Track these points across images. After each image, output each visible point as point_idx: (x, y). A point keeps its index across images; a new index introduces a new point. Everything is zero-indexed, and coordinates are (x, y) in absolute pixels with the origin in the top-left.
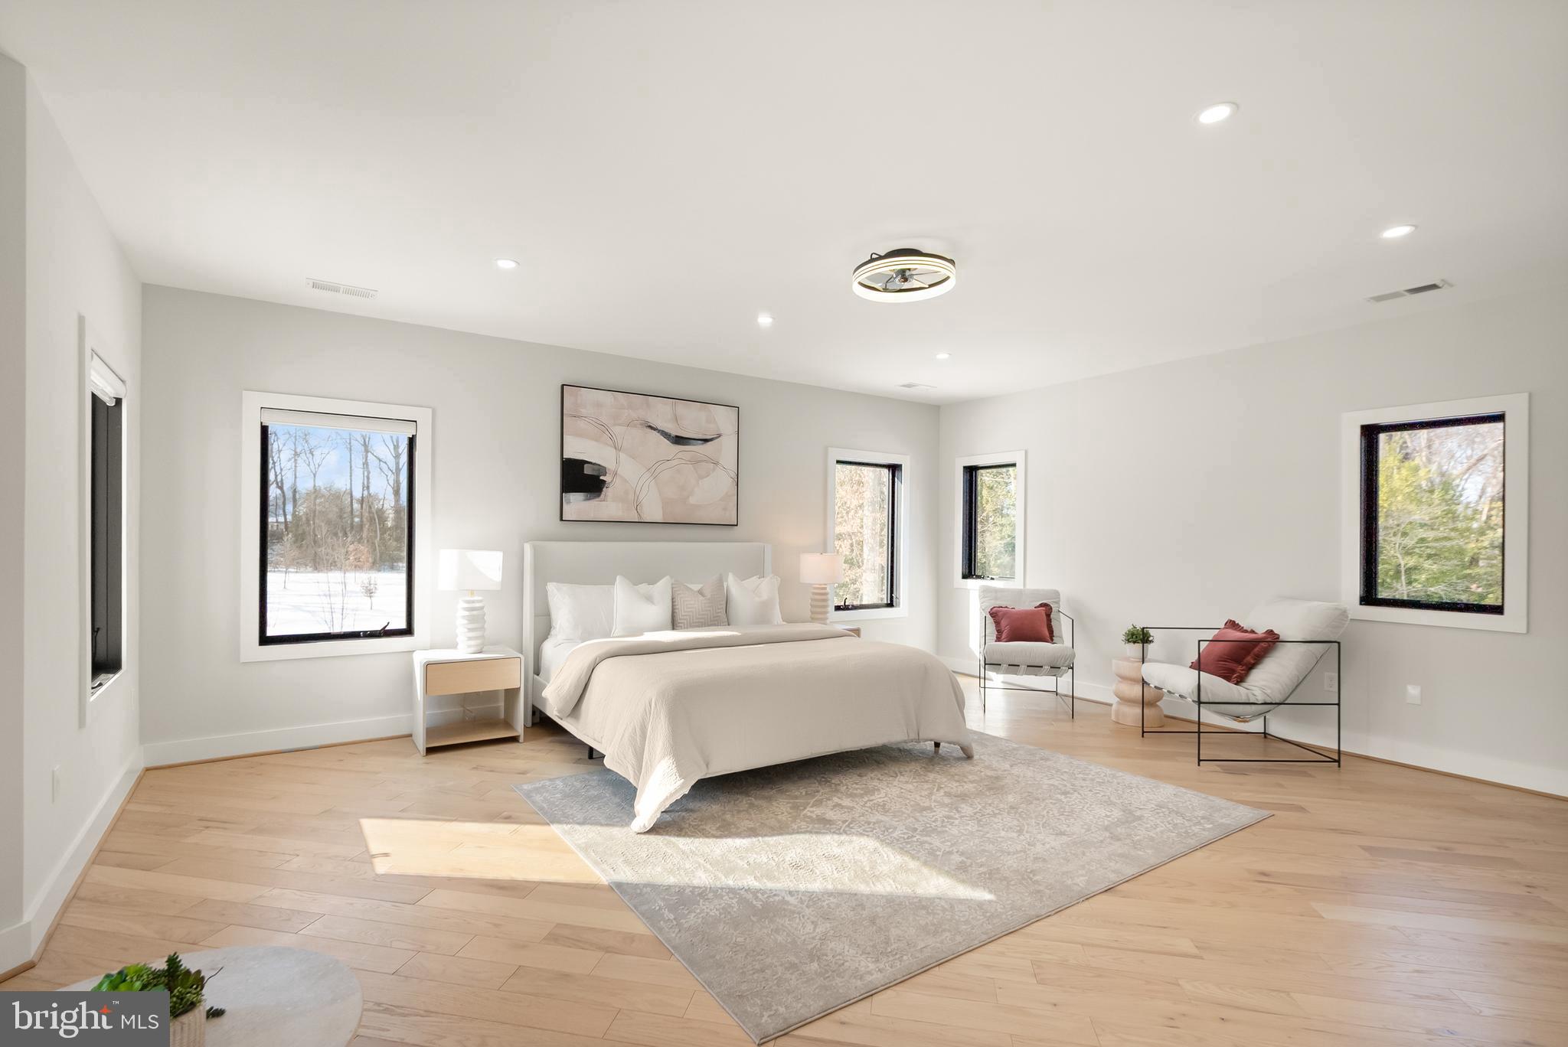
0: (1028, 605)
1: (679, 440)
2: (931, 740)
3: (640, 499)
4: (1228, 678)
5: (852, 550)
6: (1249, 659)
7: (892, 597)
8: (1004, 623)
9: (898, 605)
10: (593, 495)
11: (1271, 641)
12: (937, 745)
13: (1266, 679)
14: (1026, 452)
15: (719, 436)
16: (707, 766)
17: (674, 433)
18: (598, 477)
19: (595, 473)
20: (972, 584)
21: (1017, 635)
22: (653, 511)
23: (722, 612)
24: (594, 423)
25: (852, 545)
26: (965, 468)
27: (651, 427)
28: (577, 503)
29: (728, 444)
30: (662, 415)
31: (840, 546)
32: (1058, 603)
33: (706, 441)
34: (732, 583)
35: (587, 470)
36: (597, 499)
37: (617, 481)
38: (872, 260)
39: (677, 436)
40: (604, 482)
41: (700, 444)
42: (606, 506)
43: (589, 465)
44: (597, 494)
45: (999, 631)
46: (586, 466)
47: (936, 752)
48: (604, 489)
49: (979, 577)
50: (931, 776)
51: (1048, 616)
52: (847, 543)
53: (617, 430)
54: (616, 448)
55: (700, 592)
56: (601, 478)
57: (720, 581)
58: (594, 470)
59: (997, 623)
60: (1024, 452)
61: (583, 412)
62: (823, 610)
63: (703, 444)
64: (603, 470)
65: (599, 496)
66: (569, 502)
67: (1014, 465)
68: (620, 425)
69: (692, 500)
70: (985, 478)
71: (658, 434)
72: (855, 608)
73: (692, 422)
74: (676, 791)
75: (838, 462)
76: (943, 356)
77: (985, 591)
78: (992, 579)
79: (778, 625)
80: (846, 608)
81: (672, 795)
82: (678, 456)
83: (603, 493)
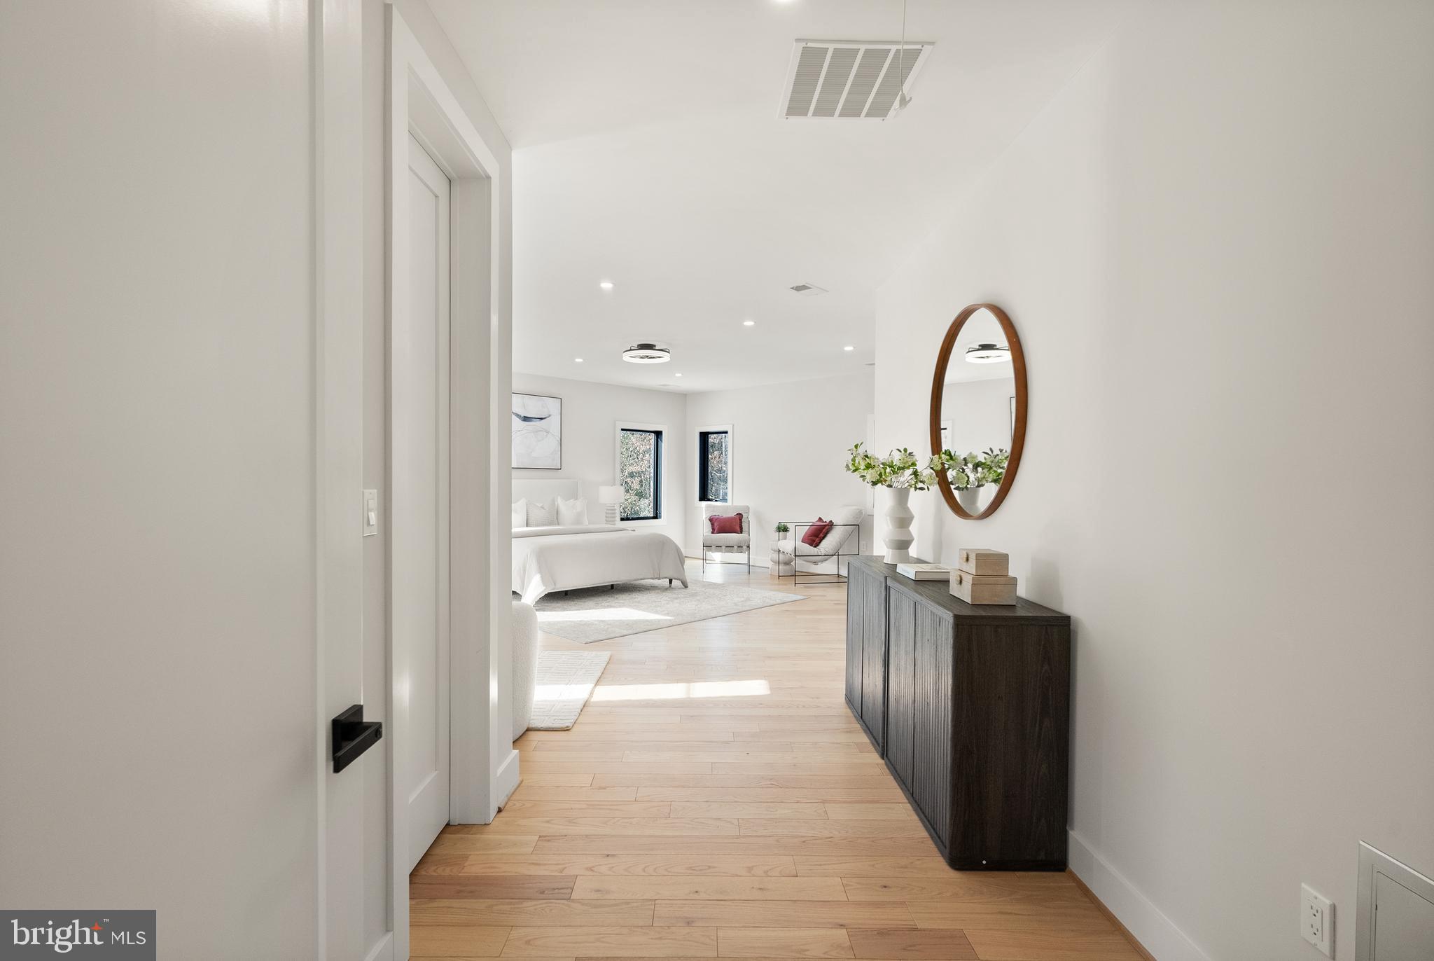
0: (732, 514)
1: (526, 419)
2: (666, 578)
4: (811, 545)
5: (642, 485)
6: (821, 535)
7: (657, 513)
8: (716, 524)
9: (660, 517)
11: (831, 526)
12: (671, 581)
13: (828, 544)
14: (733, 426)
15: (550, 416)
16: (555, 584)
17: (524, 415)
20: (704, 503)
21: (723, 529)
23: (555, 517)
25: (641, 481)
26: (701, 433)
29: (554, 421)
30: (517, 404)
31: (632, 482)
32: (748, 513)
33: (542, 419)
34: (560, 502)
38: (631, 350)
41: (539, 421)
45: (713, 529)
47: (670, 586)
49: (709, 500)
50: (664, 593)
51: (741, 520)
52: (637, 480)
55: (542, 507)
57: (554, 501)
59: (713, 525)
60: (731, 426)
62: (613, 519)
67: (726, 432)
69: (534, 455)
70: (712, 439)
72: (633, 519)
73: (533, 408)
74: (543, 592)
75: (622, 430)
76: (678, 375)
77: (708, 507)
78: (716, 501)
79: (586, 524)
80: (628, 519)
81: (540, 594)
82: (527, 428)
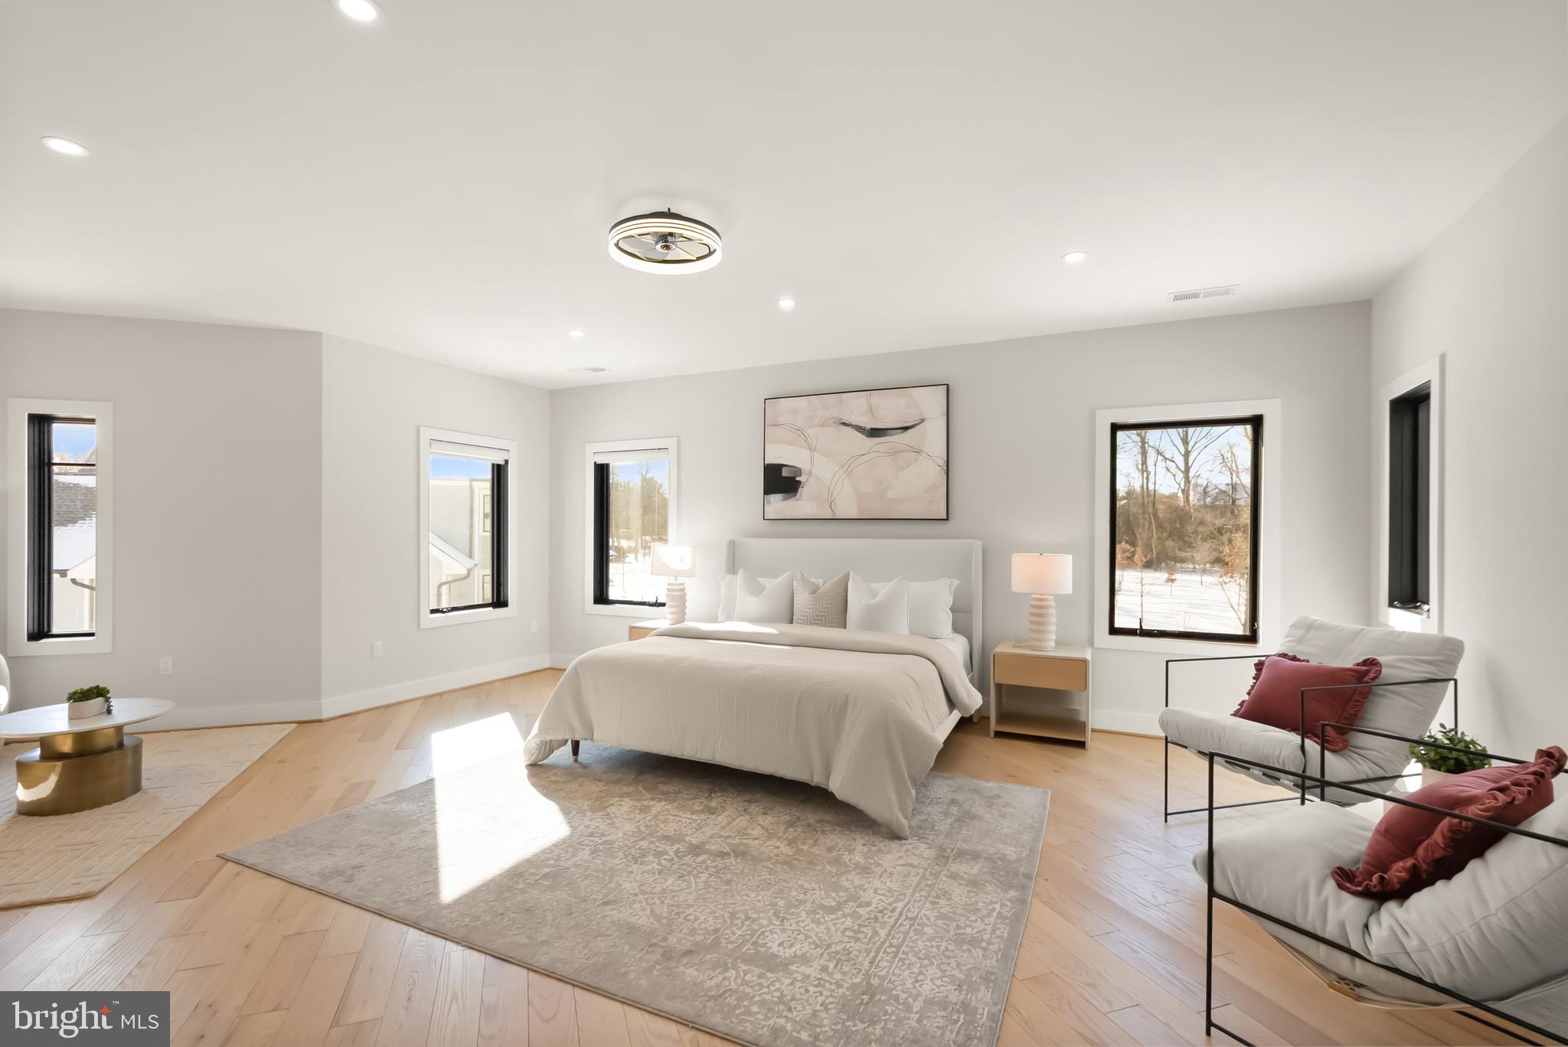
1: (875, 433)
3: (834, 496)
10: (790, 495)
15: (923, 421)
17: (869, 426)
18: (795, 478)
19: (792, 475)
22: (848, 508)
24: (792, 430)
27: (845, 424)
28: (778, 504)
29: (935, 427)
30: (857, 409)
33: (906, 428)
35: (785, 473)
36: (794, 499)
37: (812, 480)
39: (872, 429)
40: (800, 482)
41: (899, 433)
42: (802, 505)
43: (787, 468)
44: (793, 494)
46: (783, 469)
48: (800, 489)
53: (812, 432)
54: (810, 449)
56: (797, 479)
58: (790, 472)
61: (781, 420)
63: (902, 433)
64: (798, 471)
65: (795, 495)
66: (769, 503)
68: (814, 427)
69: (890, 494)
71: (853, 430)
73: (888, 410)
82: (875, 449)
83: (799, 493)
